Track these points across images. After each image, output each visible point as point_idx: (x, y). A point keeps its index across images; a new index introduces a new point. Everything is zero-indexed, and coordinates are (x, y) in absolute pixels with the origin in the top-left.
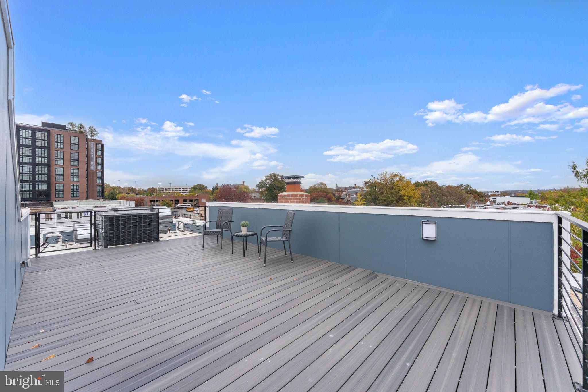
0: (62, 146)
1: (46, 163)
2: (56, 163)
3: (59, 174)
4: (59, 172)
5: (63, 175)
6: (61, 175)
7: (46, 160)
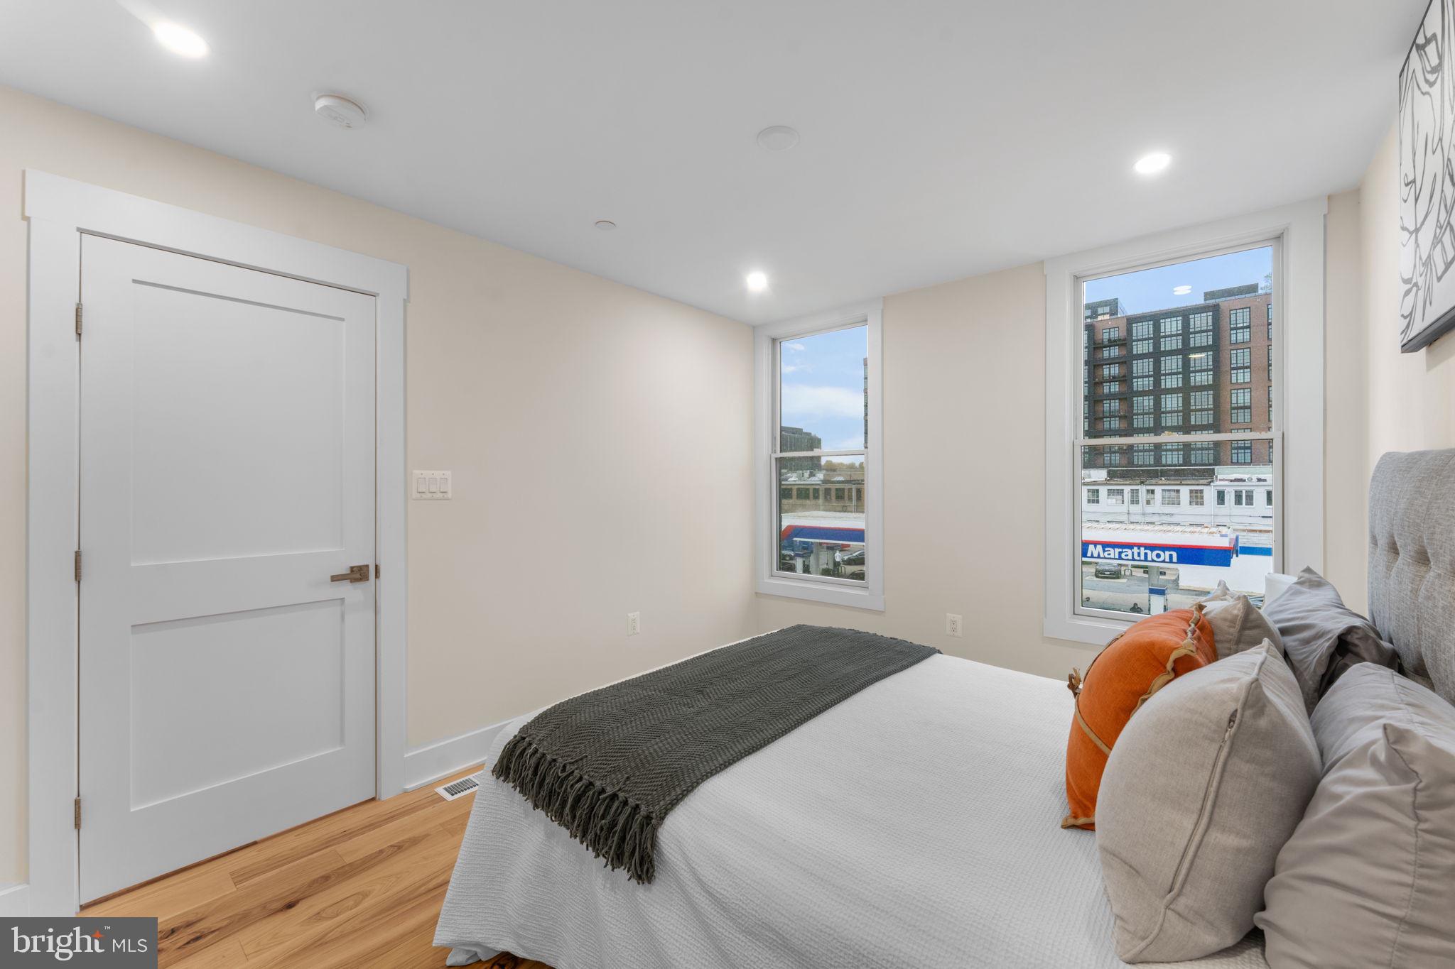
0: (1247, 336)
1: (1211, 382)
2: (1234, 381)
3: (1239, 405)
4: (1241, 401)
5: (1249, 407)
6: (1244, 408)
7: (1210, 377)
